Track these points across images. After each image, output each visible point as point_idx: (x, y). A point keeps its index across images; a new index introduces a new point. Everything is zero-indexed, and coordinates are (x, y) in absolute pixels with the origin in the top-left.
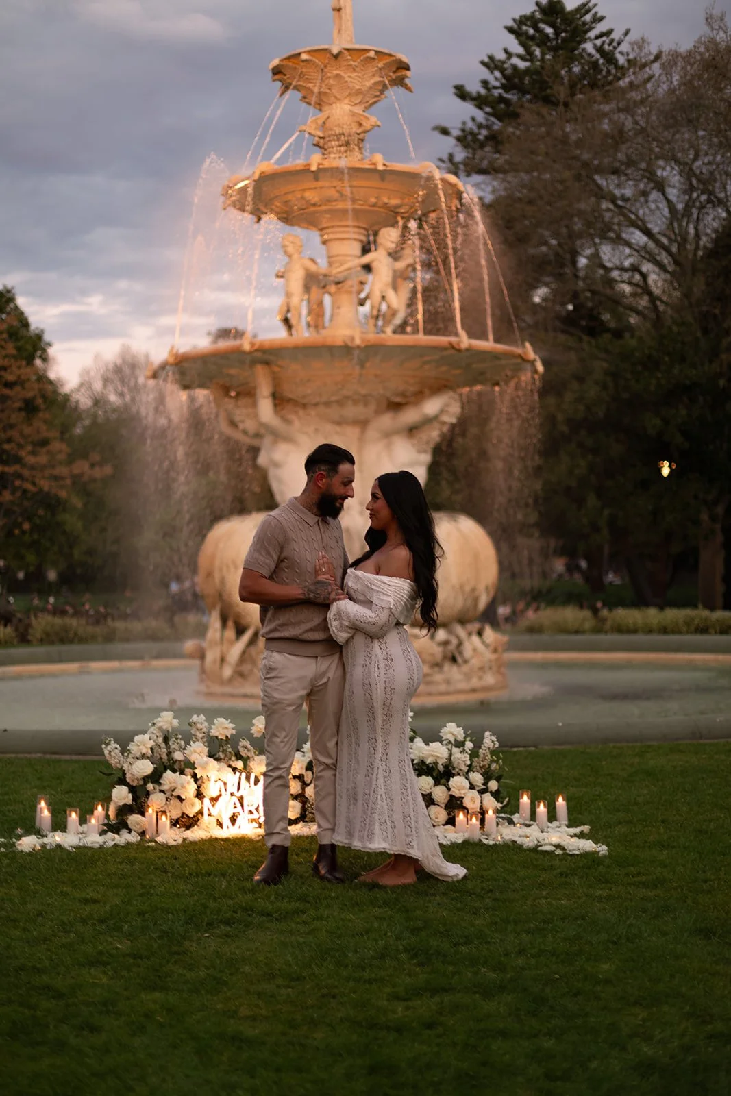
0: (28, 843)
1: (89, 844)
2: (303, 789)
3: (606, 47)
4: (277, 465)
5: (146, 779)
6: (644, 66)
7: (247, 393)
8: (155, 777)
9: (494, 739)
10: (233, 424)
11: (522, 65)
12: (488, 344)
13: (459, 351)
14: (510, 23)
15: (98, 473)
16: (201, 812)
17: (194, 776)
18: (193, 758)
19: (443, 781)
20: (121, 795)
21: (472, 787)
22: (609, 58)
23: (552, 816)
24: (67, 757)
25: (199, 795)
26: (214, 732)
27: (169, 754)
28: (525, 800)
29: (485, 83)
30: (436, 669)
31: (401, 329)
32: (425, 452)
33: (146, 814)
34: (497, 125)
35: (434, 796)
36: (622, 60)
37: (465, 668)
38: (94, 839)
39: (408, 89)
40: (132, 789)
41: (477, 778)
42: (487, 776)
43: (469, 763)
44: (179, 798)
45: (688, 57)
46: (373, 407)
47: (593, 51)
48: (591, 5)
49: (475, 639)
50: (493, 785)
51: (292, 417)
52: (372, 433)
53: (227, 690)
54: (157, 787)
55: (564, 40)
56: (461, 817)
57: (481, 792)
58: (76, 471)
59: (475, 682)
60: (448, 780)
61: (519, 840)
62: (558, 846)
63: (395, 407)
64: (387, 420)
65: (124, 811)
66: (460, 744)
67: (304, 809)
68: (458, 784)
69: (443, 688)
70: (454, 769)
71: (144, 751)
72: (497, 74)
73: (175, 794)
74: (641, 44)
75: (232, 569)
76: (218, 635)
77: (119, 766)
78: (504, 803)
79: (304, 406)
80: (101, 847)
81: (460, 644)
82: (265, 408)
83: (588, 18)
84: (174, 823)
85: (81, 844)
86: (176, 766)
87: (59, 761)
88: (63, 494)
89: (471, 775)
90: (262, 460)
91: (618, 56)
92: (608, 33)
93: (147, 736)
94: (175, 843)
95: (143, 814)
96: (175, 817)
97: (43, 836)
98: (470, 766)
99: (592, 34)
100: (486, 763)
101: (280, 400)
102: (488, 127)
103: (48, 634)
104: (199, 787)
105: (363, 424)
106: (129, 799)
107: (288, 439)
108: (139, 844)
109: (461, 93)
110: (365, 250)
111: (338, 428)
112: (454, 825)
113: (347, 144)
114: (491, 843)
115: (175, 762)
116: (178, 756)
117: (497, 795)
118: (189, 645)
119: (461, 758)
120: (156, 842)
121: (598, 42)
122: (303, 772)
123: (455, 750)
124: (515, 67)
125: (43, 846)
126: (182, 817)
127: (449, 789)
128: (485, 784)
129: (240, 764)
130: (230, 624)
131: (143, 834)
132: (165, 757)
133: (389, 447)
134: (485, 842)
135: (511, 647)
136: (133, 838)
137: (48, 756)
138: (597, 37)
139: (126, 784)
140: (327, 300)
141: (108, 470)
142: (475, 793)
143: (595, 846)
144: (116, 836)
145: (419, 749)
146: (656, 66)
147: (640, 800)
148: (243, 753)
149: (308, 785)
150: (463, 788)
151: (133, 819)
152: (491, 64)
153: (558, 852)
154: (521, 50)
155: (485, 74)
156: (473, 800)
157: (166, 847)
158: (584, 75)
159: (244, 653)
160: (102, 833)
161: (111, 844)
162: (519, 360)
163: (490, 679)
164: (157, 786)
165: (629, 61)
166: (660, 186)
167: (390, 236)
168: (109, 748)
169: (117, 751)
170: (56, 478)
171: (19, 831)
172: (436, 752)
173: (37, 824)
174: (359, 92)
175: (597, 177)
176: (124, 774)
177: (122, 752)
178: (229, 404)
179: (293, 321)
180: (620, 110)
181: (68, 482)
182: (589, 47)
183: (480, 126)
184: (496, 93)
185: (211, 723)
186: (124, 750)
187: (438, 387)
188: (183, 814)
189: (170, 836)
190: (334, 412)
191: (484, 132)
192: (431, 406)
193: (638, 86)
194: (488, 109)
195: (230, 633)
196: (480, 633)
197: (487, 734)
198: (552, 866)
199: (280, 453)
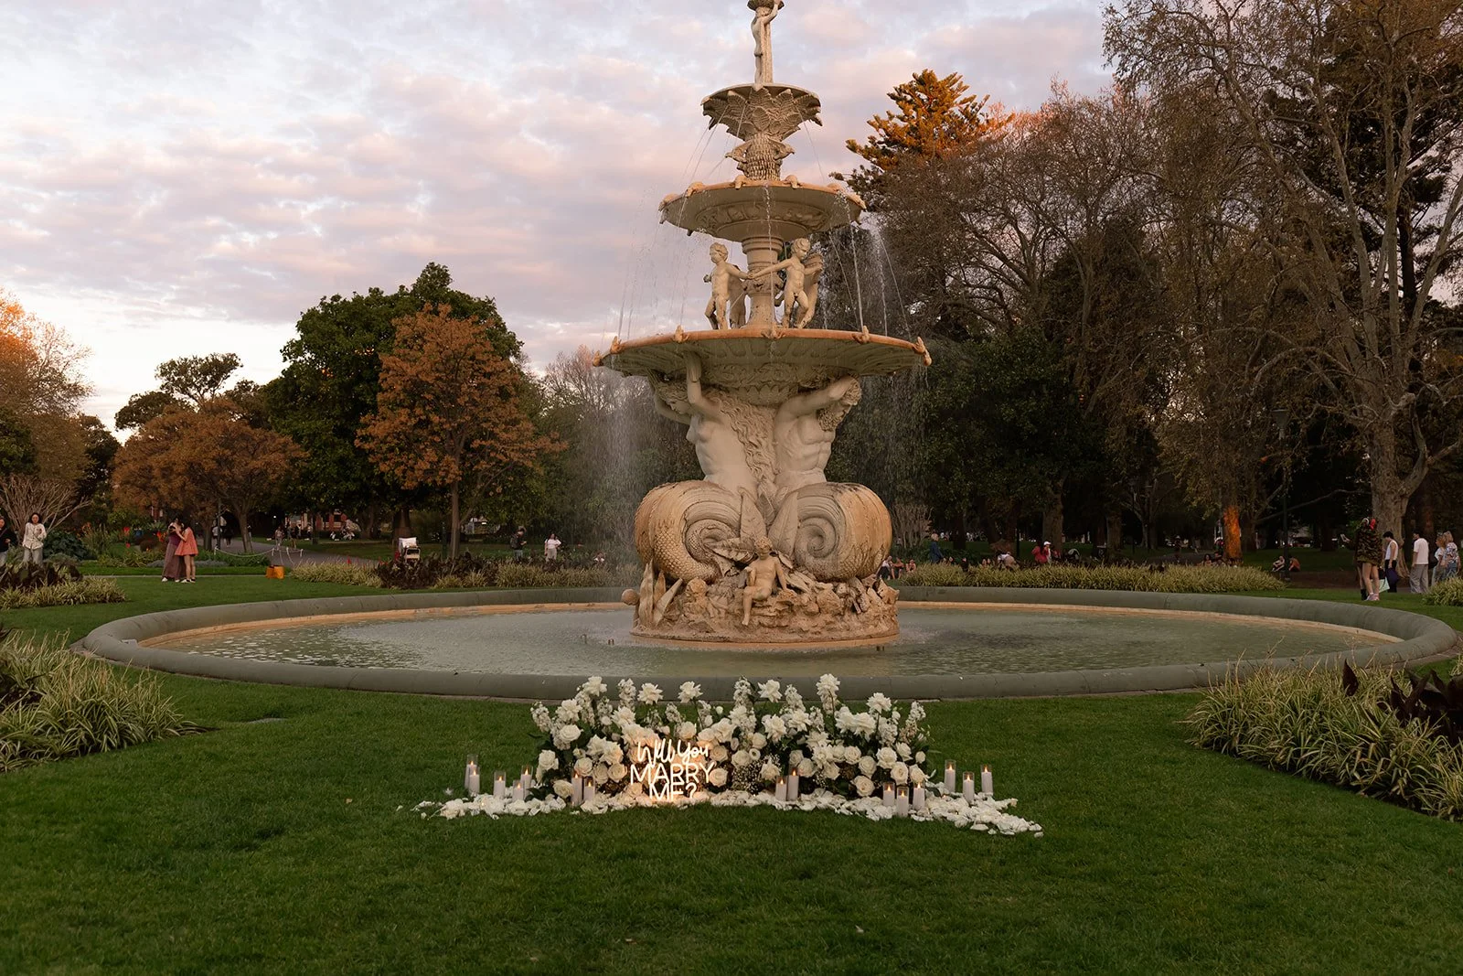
0: (453, 808)
1: (513, 812)
2: (730, 757)
3: (970, 109)
4: (703, 440)
5: (574, 744)
6: (1000, 125)
7: (679, 379)
8: (582, 742)
9: (921, 709)
10: (666, 405)
11: (901, 124)
12: (885, 338)
13: (862, 343)
14: (893, 91)
15: (557, 447)
16: (627, 779)
17: (621, 742)
18: (620, 722)
19: (870, 751)
20: (548, 759)
21: (900, 759)
22: (971, 118)
23: (978, 788)
24: (510, 701)
25: (626, 761)
26: (642, 697)
27: (597, 718)
28: (950, 771)
29: (872, 139)
30: (839, 618)
31: (810, 325)
32: (830, 430)
33: (573, 780)
34: (881, 172)
35: (860, 767)
36: (982, 121)
37: (862, 617)
38: (519, 806)
39: (819, 123)
40: (559, 754)
41: (904, 749)
42: (915, 747)
43: (896, 734)
44: (605, 763)
45: (1035, 119)
46: (786, 391)
47: (959, 114)
48: (957, 76)
49: (871, 591)
50: (921, 756)
51: (717, 399)
52: (785, 413)
53: (657, 632)
54: (584, 753)
55: (936, 103)
56: (889, 791)
57: (909, 763)
58: (539, 446)
59: (871, 630)
60: (876, 752)
61: (950, 817)
62: (990, 825)
63: (805, 391)
64: (797, 403)
65: (550, 775)
66: (887, 715)
67: (730, 777)
68: (886, 755)
69: (844, 634)
70: (881, 739)
71: (571, 716)
72: (882, 131)
73: (601, 759)
74: (996, 108)
75: (664, 529)
76: (651, 585)
77: (547, 729)
78: (932, 775)
79: (727, 391)
80: (526, 814)
81: (859, 596)
82: (694, 391)
83: (955, 87)
84: (602, 789)
85: (506, 811)
86: (603, 731)
87: (502, 705)
88: (530, 464)
89: (899, 746)
90: (689, 436)
91: (979, 116)
92: (971, 99)
93: (574, 701)
94: (601, 812)
95: (570, 781)
96: (601, 783)
97: (472, 800)
98: (897, 737)
99: (958, 100)
100: (913, 733)
101: (706, 386)
102: (874, 173)
103: (511, 580)
104: (625, 753)
105: (777, 406)
106: (555, 764)
107: (714, 419)
108: (564, 812)
109: (853, 147)
110: (781, 258)
111: (756, 410)
112: (881, 797)
113: (766, 168)
114: (922, 819)
115: (602, 727)
116: (605, 721)
117: (923, 767)
118: (627, 593)
119: (888, 729)
120: (581, 810)
121: (964, 106)
122: (730, 739)
123: (882, 720)
124: (895, 125)
125: (468, 812)
126: (608, 782)
127: (876, 760)
128: (913, 755)
129: (666, 730)
130: (661, 575)
131: (568, 800)
132: (592, 721)
133: (799, 426)
134: (916, 818)
135: (901, 597)
136: (558, 805)
137: (493, 699)
138: (962, 103)
139: (554, 749)
140: (748, 300)
141: (565, 445)
142: (902, 765)
143: (1027, 824)
144: (542, 803)
145: (845, 718)
146: (1010, 125)
147: (1056, 765)
148: (670, 717)
149: (734, 752)
150: (891, 760)
151: (560, 784)
152: (878, 124)
153: (992, 832)
154: (901, 113)
155: (872, 131)
156: (901, 772)
157: (589, 815)
158: (950, 133)
159: (672, 600)
160: (528, 799)
161: (534, 812)
162: (913, 353)
163: (884, 627)
164: (583, 751)
165: (988, 121)
166: (1013, 221)
167: (802, 245)
168: (537, 711)
169: (545, 715)
170: (524, 451)
171: (448, 792)
172: (863, 722)
173: (466, 784)
174: (776, 124)
175: (962, 214)
176: (552, 739)
177: (551, 715)
178: (662, 387)
179: (719, 318)
180: (980, 161)
181: (533, 454)
182: (956, 110)
183: (868, 172)
184: (881, 146)
185: (639, 689)
186: (552, 713)
187: (842, 374)
188: (609, 779)
189: (595, 803)
190: (752, 395)
191: (871, 178)
192: (837, 391)
193: (995, 142)
194: (874, 159)
195: (661, 584)
196: (875, 588)
197: (914, 704)
198: (989, 850)
199: (706, 430)
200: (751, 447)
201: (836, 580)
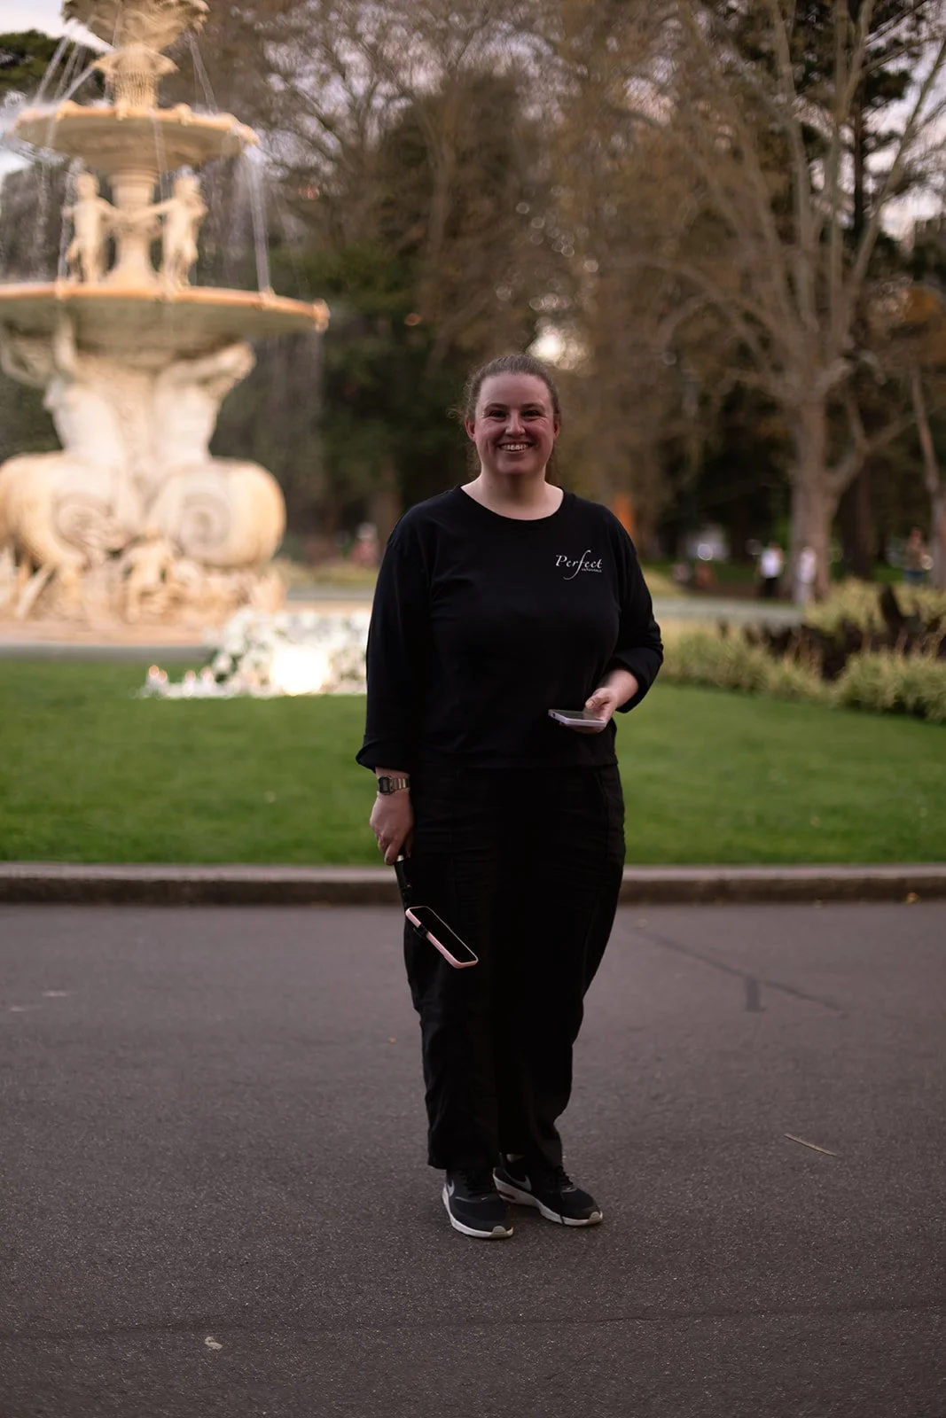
4: (69, 409)
10: (21, 364)
49: (262, 583)
76: (8, 574)
82: (65, 352)
90: (48, 401)
95: (239, 674)
105: (155, 372)
108: (245, 695)
110: (157, 199)
113: (140, 86)
116: (258, 640)
130: (24, 562)
159: (40, 591)
166: (341, 70)
174: (156, 35)
176: (224, 651)
190: (131, 358)
192: (225, 360)
195: (25, 570)
199: (75, 396)
200: (124, 418)
201: (227, 569)
